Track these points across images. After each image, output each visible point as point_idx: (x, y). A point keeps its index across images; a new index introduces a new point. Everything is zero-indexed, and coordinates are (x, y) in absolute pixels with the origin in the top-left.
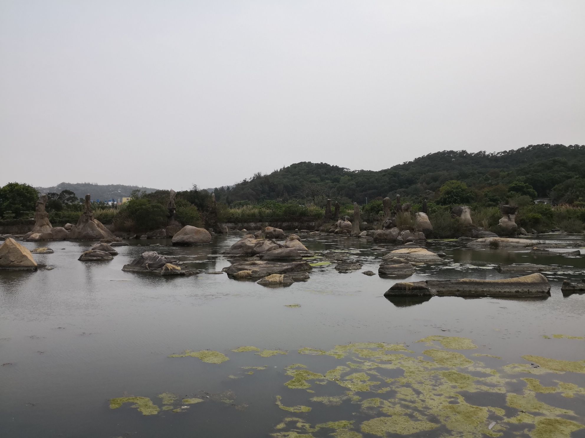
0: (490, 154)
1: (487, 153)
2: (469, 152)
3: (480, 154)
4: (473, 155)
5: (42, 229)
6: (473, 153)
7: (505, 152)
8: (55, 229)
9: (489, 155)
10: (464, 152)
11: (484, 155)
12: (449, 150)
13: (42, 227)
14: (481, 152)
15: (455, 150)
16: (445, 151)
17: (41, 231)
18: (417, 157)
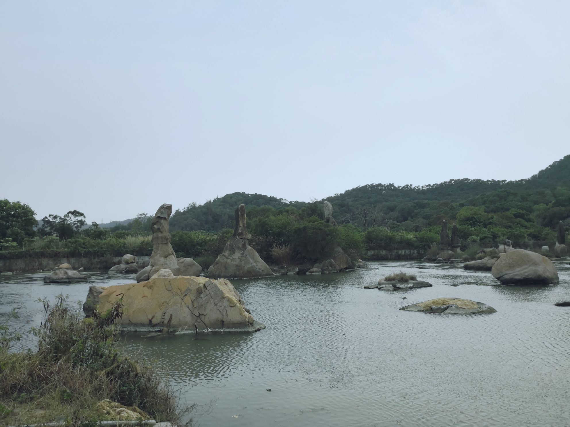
0: (416, 187)
1: (413, 187)
2: (396, 186)
3: (407, 187)
4: (400, 188)
5: (168, 262)
6: (400, 186)
7: (429, 185)
8: (183, 262)
9: (414, 189)
10: (391, 185)
11: (411, 188)
12: (377, 183)
13: (168, 258)
14: (407, 185)
15: (383, 183)
16: (373, 184)
17: (166, 264)
18: (347, 190)
